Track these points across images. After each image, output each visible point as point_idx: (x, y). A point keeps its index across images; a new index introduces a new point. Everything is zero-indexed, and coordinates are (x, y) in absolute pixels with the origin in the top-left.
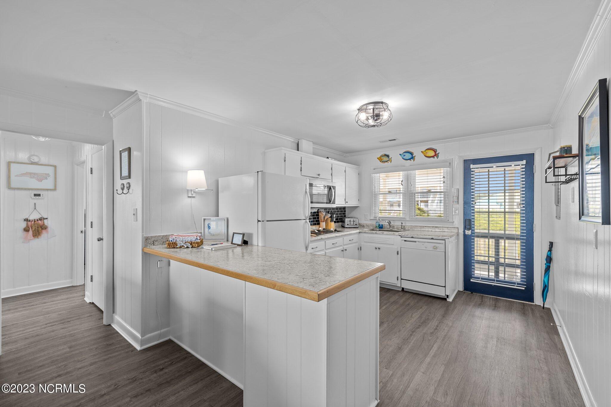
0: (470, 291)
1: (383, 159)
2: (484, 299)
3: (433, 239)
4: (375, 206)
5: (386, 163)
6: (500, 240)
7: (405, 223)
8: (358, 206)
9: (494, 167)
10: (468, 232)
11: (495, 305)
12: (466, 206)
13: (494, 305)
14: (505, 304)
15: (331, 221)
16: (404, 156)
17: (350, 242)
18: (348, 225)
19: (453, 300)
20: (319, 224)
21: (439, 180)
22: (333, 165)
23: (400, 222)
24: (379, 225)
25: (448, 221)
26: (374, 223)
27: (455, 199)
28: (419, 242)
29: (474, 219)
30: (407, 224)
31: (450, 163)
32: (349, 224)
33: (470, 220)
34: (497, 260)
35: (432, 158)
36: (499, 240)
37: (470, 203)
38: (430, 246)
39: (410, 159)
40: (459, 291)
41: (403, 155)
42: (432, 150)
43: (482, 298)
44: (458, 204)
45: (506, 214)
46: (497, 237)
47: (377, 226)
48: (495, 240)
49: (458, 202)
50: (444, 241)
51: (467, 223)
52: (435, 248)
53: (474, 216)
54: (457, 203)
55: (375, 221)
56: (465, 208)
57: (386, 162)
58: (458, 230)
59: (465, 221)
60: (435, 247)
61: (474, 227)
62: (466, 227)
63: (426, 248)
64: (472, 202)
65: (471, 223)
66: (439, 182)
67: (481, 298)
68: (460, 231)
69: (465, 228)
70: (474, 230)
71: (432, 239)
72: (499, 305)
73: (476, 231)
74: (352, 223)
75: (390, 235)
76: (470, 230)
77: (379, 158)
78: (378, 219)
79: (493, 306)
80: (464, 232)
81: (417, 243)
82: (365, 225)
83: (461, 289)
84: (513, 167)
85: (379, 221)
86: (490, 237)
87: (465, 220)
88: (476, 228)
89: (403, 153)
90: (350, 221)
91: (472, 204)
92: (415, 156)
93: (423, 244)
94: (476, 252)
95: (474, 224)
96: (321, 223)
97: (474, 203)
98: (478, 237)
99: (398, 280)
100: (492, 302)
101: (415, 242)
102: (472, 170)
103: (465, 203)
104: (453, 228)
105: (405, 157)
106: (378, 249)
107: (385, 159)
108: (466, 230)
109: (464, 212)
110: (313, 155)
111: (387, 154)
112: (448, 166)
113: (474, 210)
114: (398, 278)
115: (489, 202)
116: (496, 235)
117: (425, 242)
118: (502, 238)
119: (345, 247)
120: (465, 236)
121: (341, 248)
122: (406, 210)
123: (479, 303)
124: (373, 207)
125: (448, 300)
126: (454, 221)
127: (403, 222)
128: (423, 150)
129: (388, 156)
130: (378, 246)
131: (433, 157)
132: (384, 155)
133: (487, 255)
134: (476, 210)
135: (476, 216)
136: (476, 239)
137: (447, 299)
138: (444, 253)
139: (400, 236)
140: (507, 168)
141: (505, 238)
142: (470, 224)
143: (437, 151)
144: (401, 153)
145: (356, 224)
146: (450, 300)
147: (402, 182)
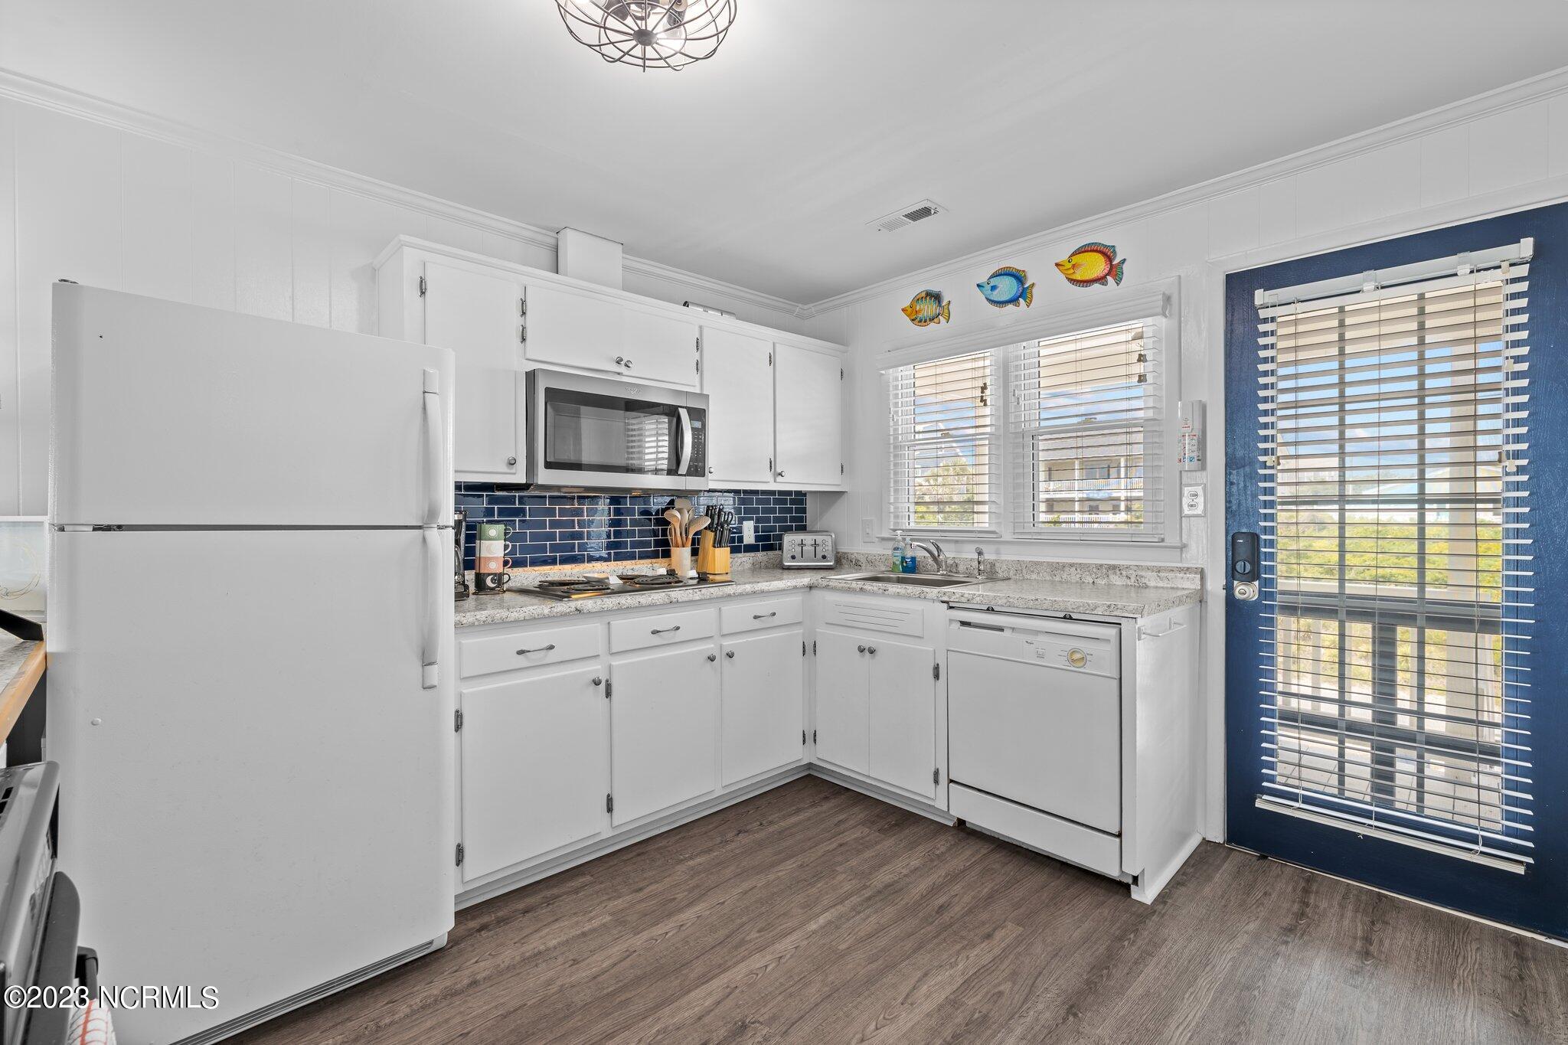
0: (1256, 849)
1: (920, 311)
2: (1312, 901)
3: (1071, 618)
4: (896, 491)
5: (932, 324)
6: (1400, 629)
7: (998, 553)
8: (843, 492)
9: (1368, 286)
10: (1247, 591)
11: (1367, 940)
12: (1234, 478)
13: (1359, 944)
14: (1416, 941)
15: (714, 543)
16: (994, 288)
17: (757, 624)
18: (793, 557)
19: (1162, 898)
20: (667, 554)
21: (1122, 371)
22: (705, 331)
23: (973, 547)
24: (903, 558)
25: (1163, 540)
26: (886, 550)
27: (1190, 447)
28: (1013, 629)
29: (1271, 531)
30: (1003, 557)
31: (1168, 299)
32: (798, 556)
33: (1254, 538)
34: (1385, 718)
35: (1096, 286)
36: (1394, 631)
37: (1252, 462)
38: (1055, 650)
39: (1014, 301)
40: (1205, 842)
41: (989, 287)
42: (1096, 251)
43: (1306, 891)
44: (1203, 468)
45: (1427, 506)
46: (1384, 614)
47: (898, 563)
48: (1374, 628)
49: (1202, 460)
50: (1112, 632)
51: (1243, 551)
52: (1077, 659)
53: (1271, 517)
54: (1195, 464)
55: (891, 545)
56: (1232, 484)
57: (932, 320)
58: (1203, 578)
59: (1230, 543)
60: (1077, 656)
61: (1271, 569)
62: (1234, 568)
63: (1041, 656)
64: (1262, 459)
65: (1258, 549)
66: (1122, 382)
67: (1299, 892)
68: (1209, 586)
69: (1232, 573)
70: (1270, 583)
71: (1065, 618)
72: (1387, 943)
73: (1283, 584)
74: (809, 549)
75: (908, 597)
76: (1256, 583)
77: (910, 310)
78: (900, 538)
79: (1351, 948)
80: (1229, 588)
81: (1007, 633)
82: (862, 560)
83: (1217, 833)
84: (1465, 282)
85: (902, 544)
86: (1349, 613)
87: (1230, 538)
88: (1281, 569)
89: (990, 278)
90: (802, 544)
91: (1264, 465)
92: (1033, 284)
93: (1030, 638)
94: (1280, 677)
95: (1271, 556)
96: (674, 550)
97: (1269, 460)
98: (1291, 610)
99: (936, 781)
100: (1353, 923)
101: (1001, 629)
102: (1263, 314)
103: (1232, 463)
104: (1180, 570)
105: (995, 292)
106: (867, 652)
107: (928, 308)
108: (1236, 582)
109: (1228, 501)
110: (624, 290)
111: (934, 288)
112: (1159, 310)
113: (1271, 491)
114: (936, 773)
115: (1342, 454)
116: (1378, 604)
117: (1037, 632)
118: (1408, 619)
119: (729, 644)
120: (1232, 604)
121: (709, 647)
122: (1001, 501)
123: (1284, 925)
124: (889, 495)
125: (1134, 896)
126: (1184, 541)
127: (984, 548)
128: (1063, 257)
129: (936, 297)
130: (869, 640)
131: (1101, 280)
132: (924, 295)
133: (1335, 695)
134: (1282, 491)
135: (1282, 517)
136: (1282, 621)
137: (1133, 887)
138: (1116, 683)
139: (947, 602)
140: (1431, 289)
141: (1420, 621)
142: (1255, 557)
143: (1114, 252)
144: (983, 279)
145: (824, 557)
146: (1146, 894)
147: (982, 392)
